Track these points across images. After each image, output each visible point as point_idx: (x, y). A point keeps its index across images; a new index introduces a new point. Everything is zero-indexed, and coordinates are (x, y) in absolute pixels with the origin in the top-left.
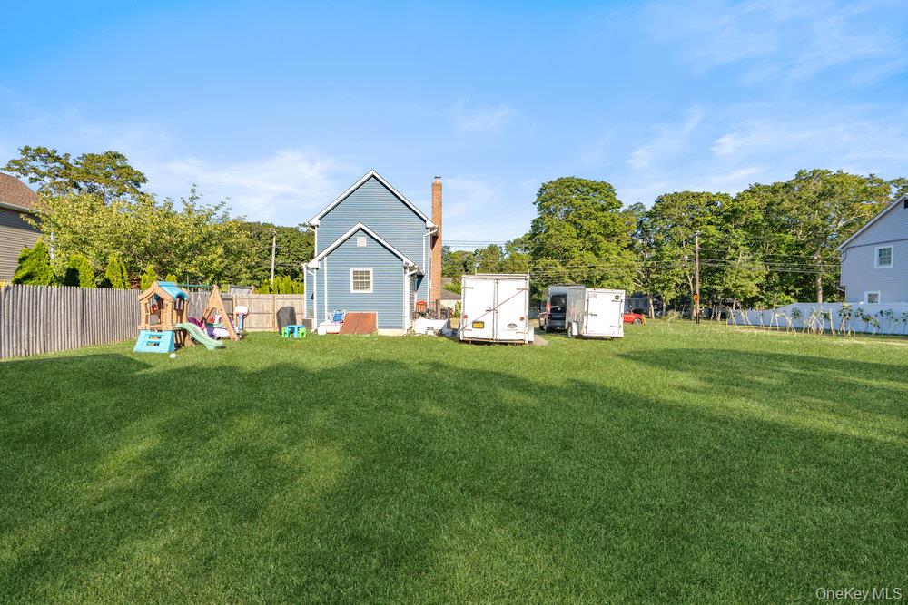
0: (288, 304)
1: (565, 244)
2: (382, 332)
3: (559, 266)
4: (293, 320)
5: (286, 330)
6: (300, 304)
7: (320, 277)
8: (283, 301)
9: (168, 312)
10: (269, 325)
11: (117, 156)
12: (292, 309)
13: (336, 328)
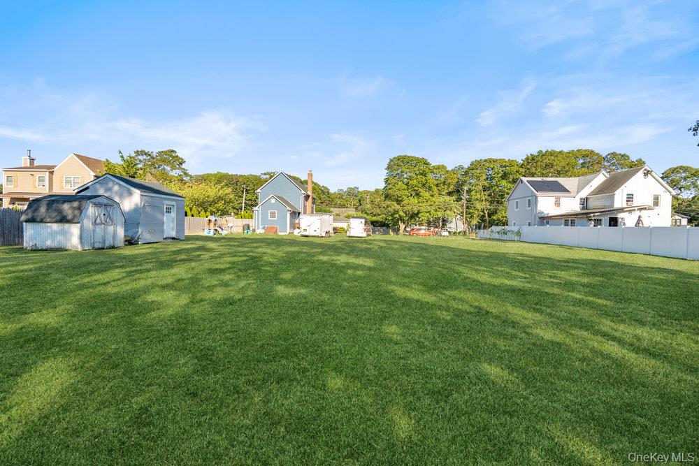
0: (247, 223)
1: (399, 193)
2: (279, 233)
3: (396, 205)
4: (249, 228)
5: (246, 232)
6: (252, 223)
7: (258, 214)
8: (246, 221)
9: (212, 224)
10: (240, 230)
11: (173, 151)
12: (249, 225)
13: (263, 231)
